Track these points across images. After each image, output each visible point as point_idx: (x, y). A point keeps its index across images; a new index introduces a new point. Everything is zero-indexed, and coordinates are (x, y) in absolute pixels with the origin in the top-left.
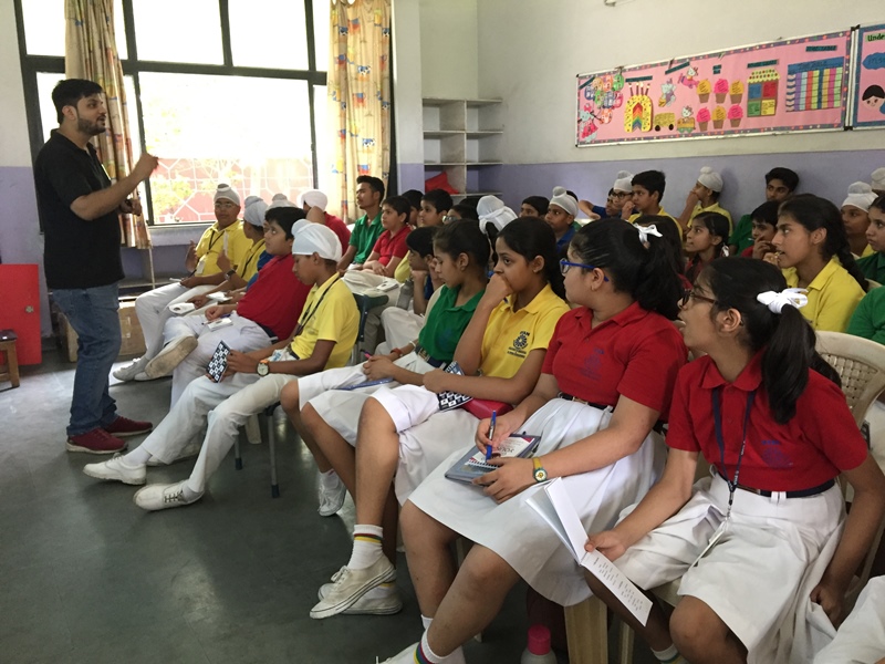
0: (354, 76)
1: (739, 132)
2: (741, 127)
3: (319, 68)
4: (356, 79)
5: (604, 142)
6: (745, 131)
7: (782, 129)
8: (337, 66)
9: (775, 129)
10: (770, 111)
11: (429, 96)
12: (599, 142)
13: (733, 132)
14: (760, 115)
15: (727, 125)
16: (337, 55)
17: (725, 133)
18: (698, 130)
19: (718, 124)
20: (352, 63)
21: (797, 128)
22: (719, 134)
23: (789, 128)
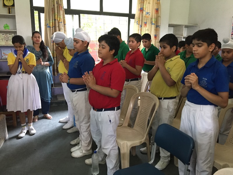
0: (144, 16)
3: (133, 13)
4: (145, 17)
8: (139, 12)
11: (171, 23)
16: (139, 8)
20: (145, 11)
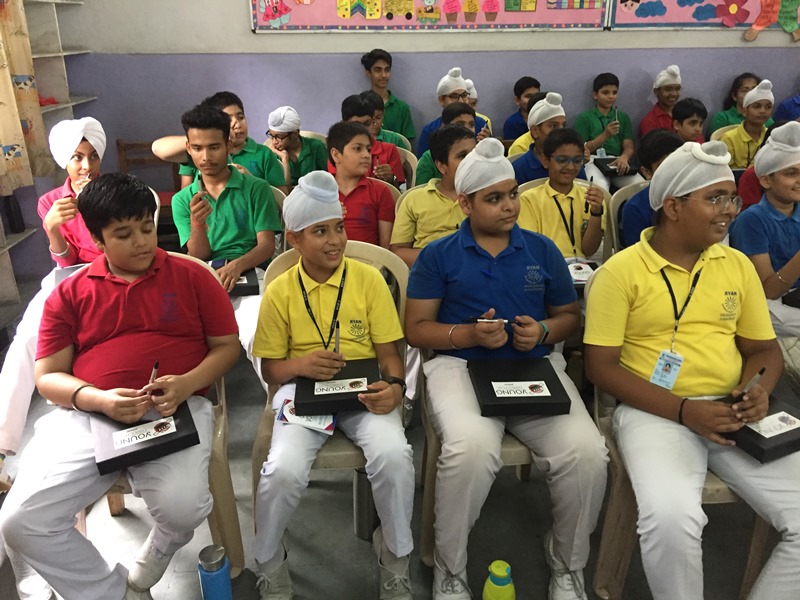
1: (496, 26)
2: (497, 21)
5: (305, 28)
6: (503, 26)
7: (543, 26)
9: (536, 26)
10: (531, 7)
12: (297, 28)
13: (489, 27)
14: (520, 11)
15: (481, 18)
17: (480, 27)
18: (444, 21)
19: (470, 16)
21: (559, 26)
22: (472, 27)
23: (551, 26)
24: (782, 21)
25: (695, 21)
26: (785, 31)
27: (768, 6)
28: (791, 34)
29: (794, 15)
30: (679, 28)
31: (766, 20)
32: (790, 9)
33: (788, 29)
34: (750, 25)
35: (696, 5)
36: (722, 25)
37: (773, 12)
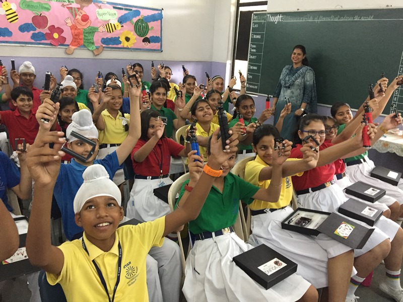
24: (86, 44)
25: (33, 41)
26: (88, 49)
27: (76, 35)
28: (92, 51)
29: (92, 41)
30: (23, 45)
31: (76, 43)
32: (89, 38)
33: (90, 49)
34: (68, 45)
35: (32, 32)
36: (51, 44)
37: (80, 39)
